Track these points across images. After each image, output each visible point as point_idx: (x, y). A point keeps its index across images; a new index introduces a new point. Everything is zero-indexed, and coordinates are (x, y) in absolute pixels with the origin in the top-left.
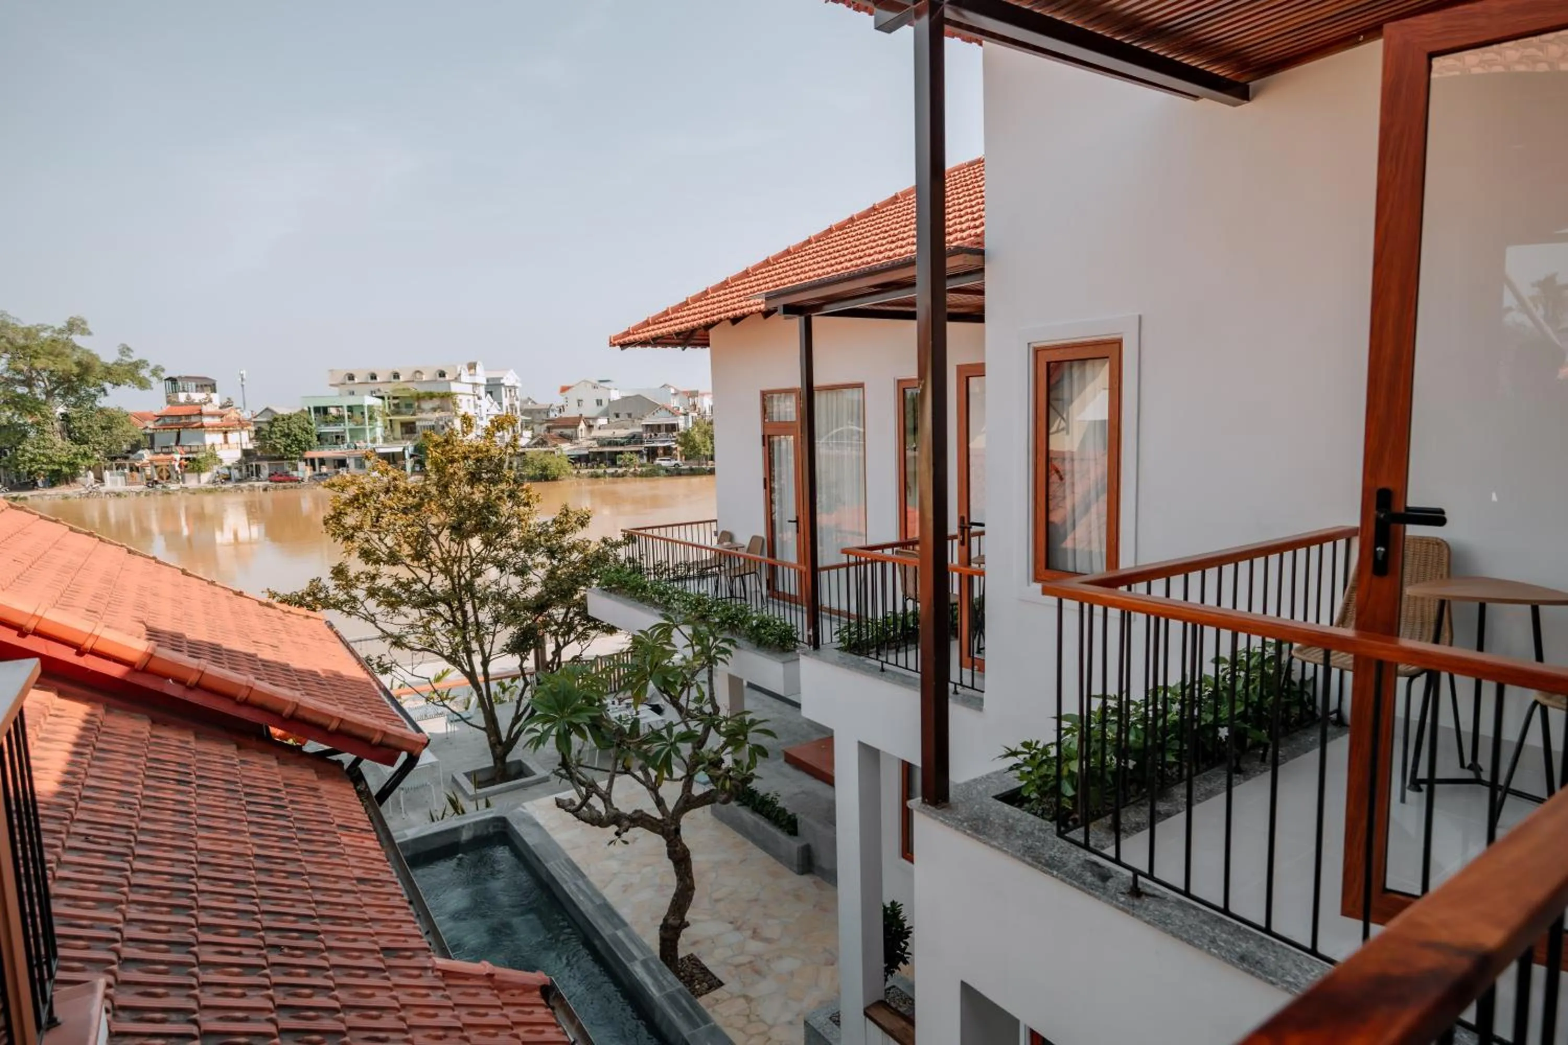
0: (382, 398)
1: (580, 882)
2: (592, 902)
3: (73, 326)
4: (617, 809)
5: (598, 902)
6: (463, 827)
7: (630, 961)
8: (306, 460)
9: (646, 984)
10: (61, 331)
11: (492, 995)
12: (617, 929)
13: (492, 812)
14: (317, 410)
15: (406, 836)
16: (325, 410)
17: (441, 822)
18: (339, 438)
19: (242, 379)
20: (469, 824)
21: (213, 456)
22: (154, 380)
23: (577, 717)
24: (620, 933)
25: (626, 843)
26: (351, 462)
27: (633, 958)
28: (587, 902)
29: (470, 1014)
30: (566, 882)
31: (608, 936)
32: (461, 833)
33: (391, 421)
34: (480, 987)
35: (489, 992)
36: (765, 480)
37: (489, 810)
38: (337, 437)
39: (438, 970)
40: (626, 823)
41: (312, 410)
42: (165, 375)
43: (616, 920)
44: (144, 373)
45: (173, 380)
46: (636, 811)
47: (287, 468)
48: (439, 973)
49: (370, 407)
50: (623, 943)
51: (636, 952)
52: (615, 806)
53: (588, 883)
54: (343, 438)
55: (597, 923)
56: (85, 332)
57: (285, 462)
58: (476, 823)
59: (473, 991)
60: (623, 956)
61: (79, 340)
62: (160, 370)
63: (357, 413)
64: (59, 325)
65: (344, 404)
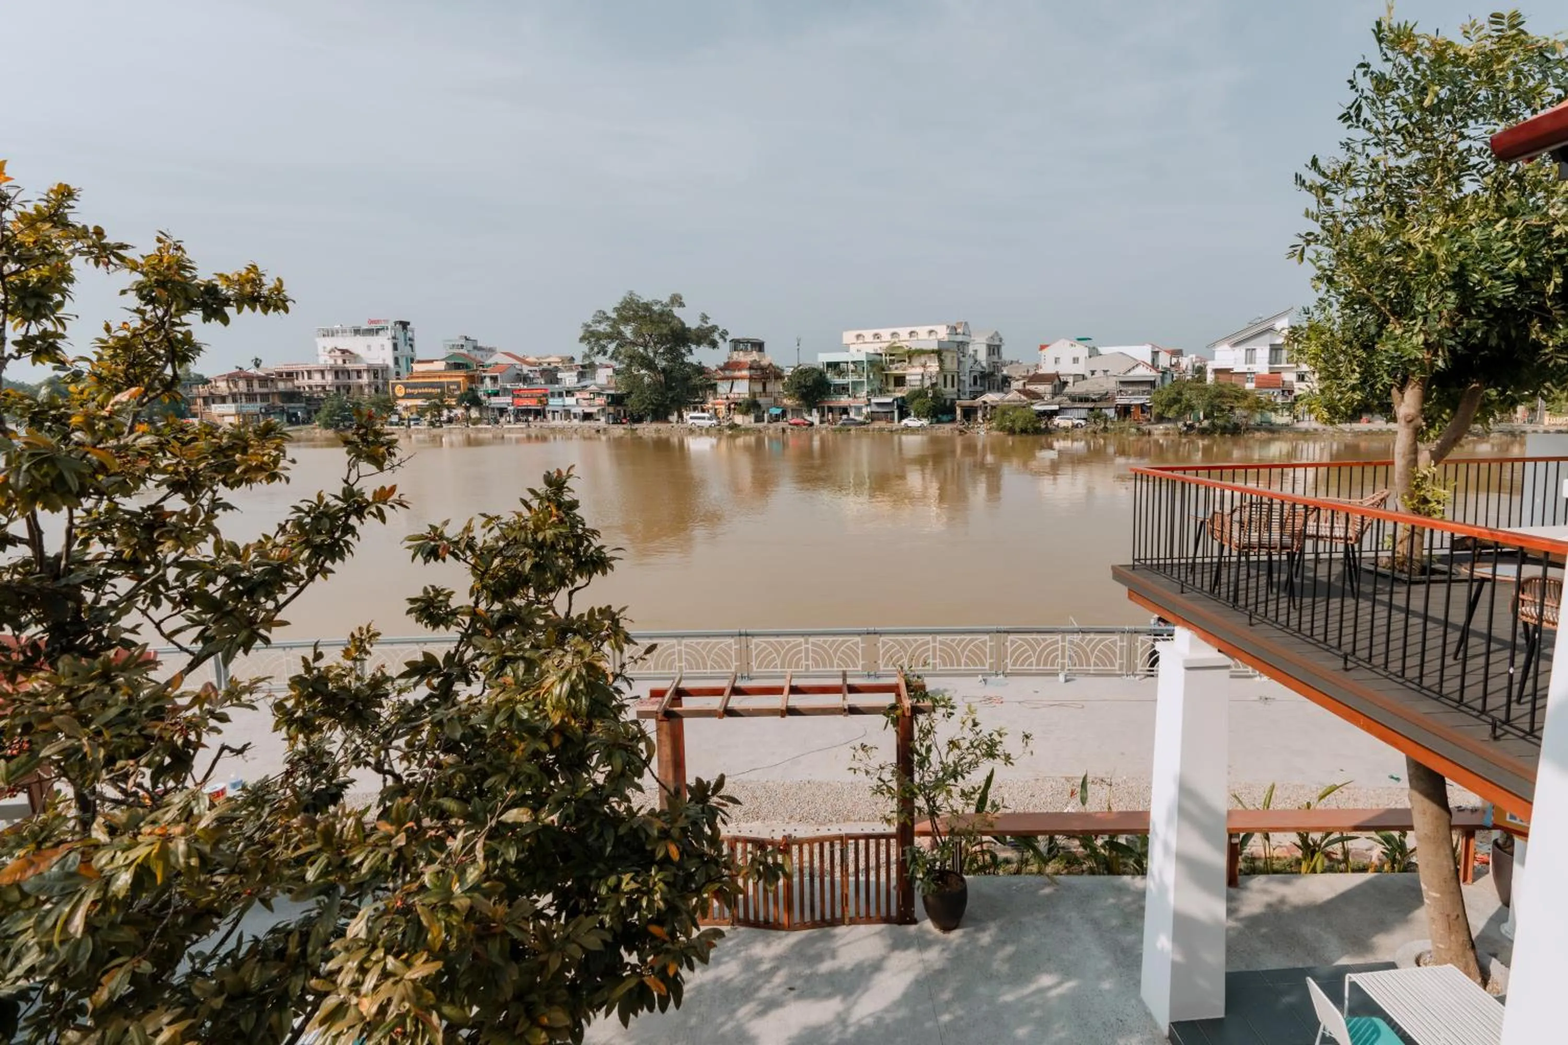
0: (881, 355)
3: (676, 300)
8: (818, 408)
10: (667, 305)
14: (830, 365)
16: (837, 364)
18: (845, 389)
21: (754, 402)
22: (720, 341)
26: (851, 410)
38: (843, 389)
41: (826, 366)
42: (730, 338)
44: (716, 336)
45: (735, 342)
47: (804, 414)
54: (848, 389)
56: (682, 305)
57: (804, 409)
61: (677, 311)
62: (727, 333)
63: (860, 368)
64: (666, 300)
65: (850, 360)
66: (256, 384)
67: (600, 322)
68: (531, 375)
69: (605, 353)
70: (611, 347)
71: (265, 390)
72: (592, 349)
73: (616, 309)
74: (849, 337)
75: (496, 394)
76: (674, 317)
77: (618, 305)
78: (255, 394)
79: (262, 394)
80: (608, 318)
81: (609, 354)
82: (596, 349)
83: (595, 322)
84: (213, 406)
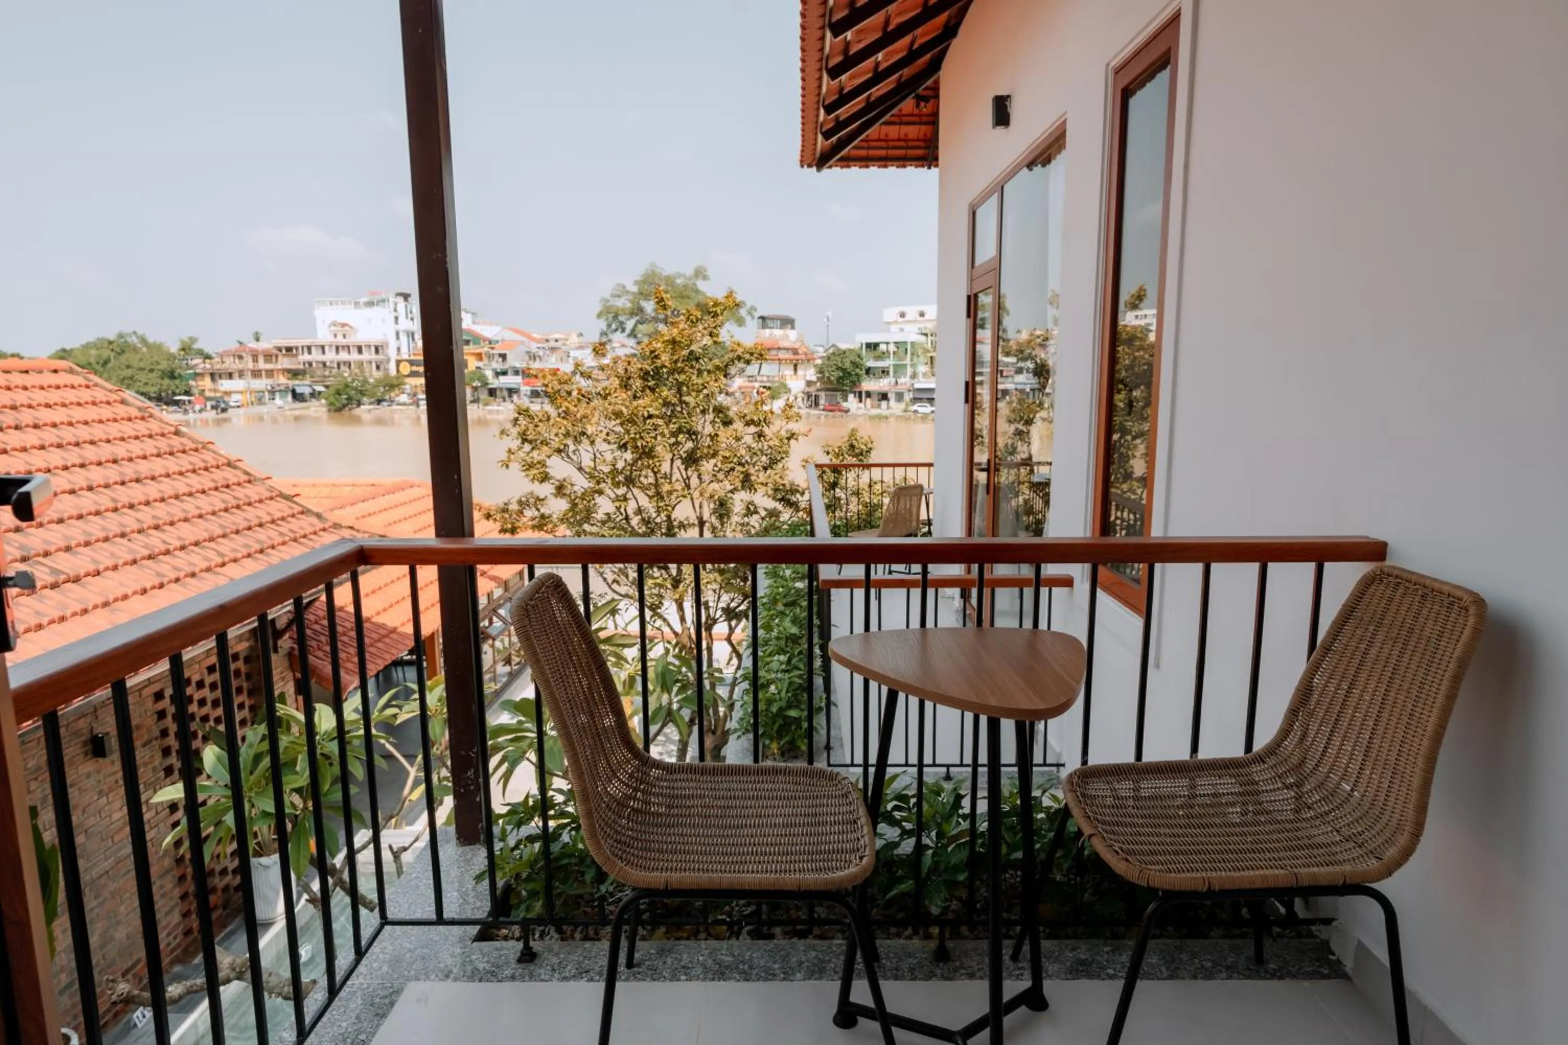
0: (926, 335)
3: (700, 273)
8: (855, 393)
10: (690, 278)
14: (868, 346)
16: (876, 345)
18: (885, 372)
19: (828, 320)
21: (784, 386)
22: (748, 318)
26: (891, 396)
33: (932, 358)
36: (967, 383)
38: (883, 372)
41: (864, 346)
42: (757, 315)
44: (743, 312)
45: (763, 318)
47: (839, 399)
49: (912, 343)
54: (888, 373)
56: (705, 278)
57: (839, 393)
61: (701, 285)
62: (755, 310)
63: (902, 349)
64: (690, 272)
65: (892, 340)
66: (261, 359)
67: (619, 296)
68: (541, 353)
69: (623, 331)
70: (630, 325)
71: (269, 366)
72: (609, 326)
73: (636, 283)
74: (890, 314)
75: (504, 373)
76: (697, 291)
77: (639, 278)
78: (260, 371)
79: (267, 371)
80: (628, 292)
81: (628, 331)
82: (614, 327)
83: (613, 296)
84: (220, 381)
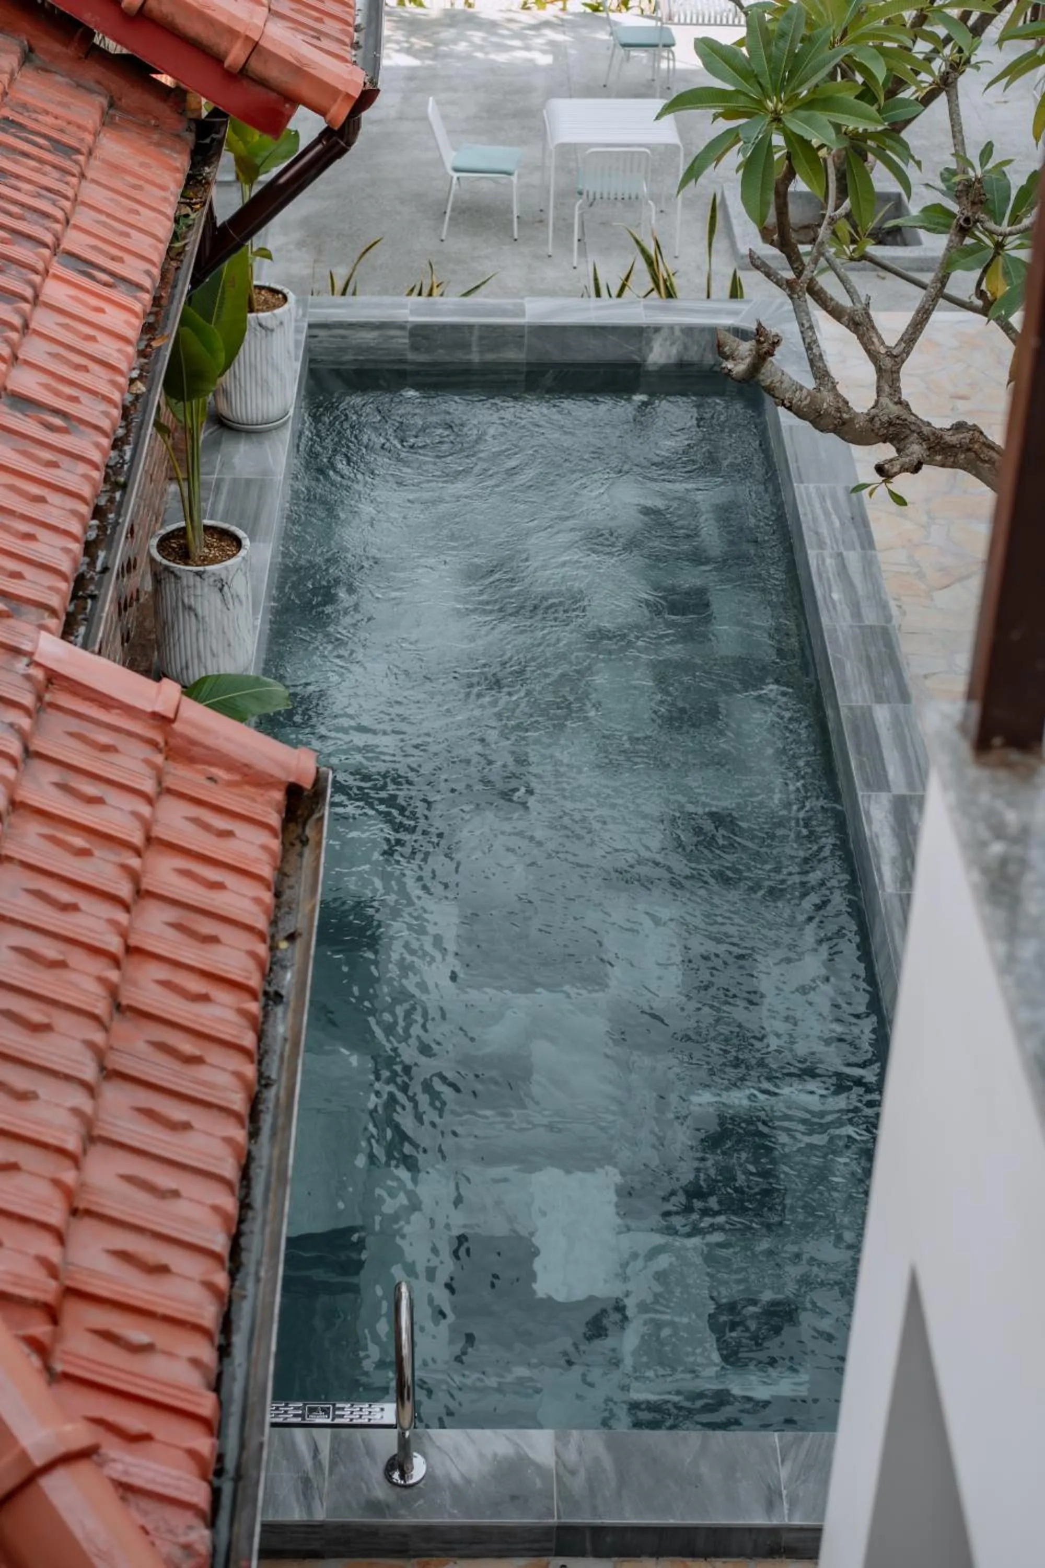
1: (853, 558)
2: (857, 614)
4: (907, 406)
5: (871, 618)
6: (657, 329)
7: (868, 786)
9: (878, 856)
11: (147, 762)
12: (879, 699)
13: (735, 313)
15: (521, 313)
17: (615, 301)
20: (671, 328)
23: (807, 121)
24: (882, 714)
25: (900, 500)
27: (880, 782)
28: (844, 611)
29: (63, 787)
30: (821, 545)
31: (851, 708)
32: (649, 342)
34: (130, 734)
35: (146, 752)
37: (735, 305)
39: (39, 665)
40: (916, 450)
43: (889, 680)
46: (959, 427)
48: (39, 674)
50: (877, 739)
51: (894, 771)
52: (905, 395)
53: (869, 565)
55: (842, 668)
58: (689, 330)
59: (104, 738)
60: (861, 766)
